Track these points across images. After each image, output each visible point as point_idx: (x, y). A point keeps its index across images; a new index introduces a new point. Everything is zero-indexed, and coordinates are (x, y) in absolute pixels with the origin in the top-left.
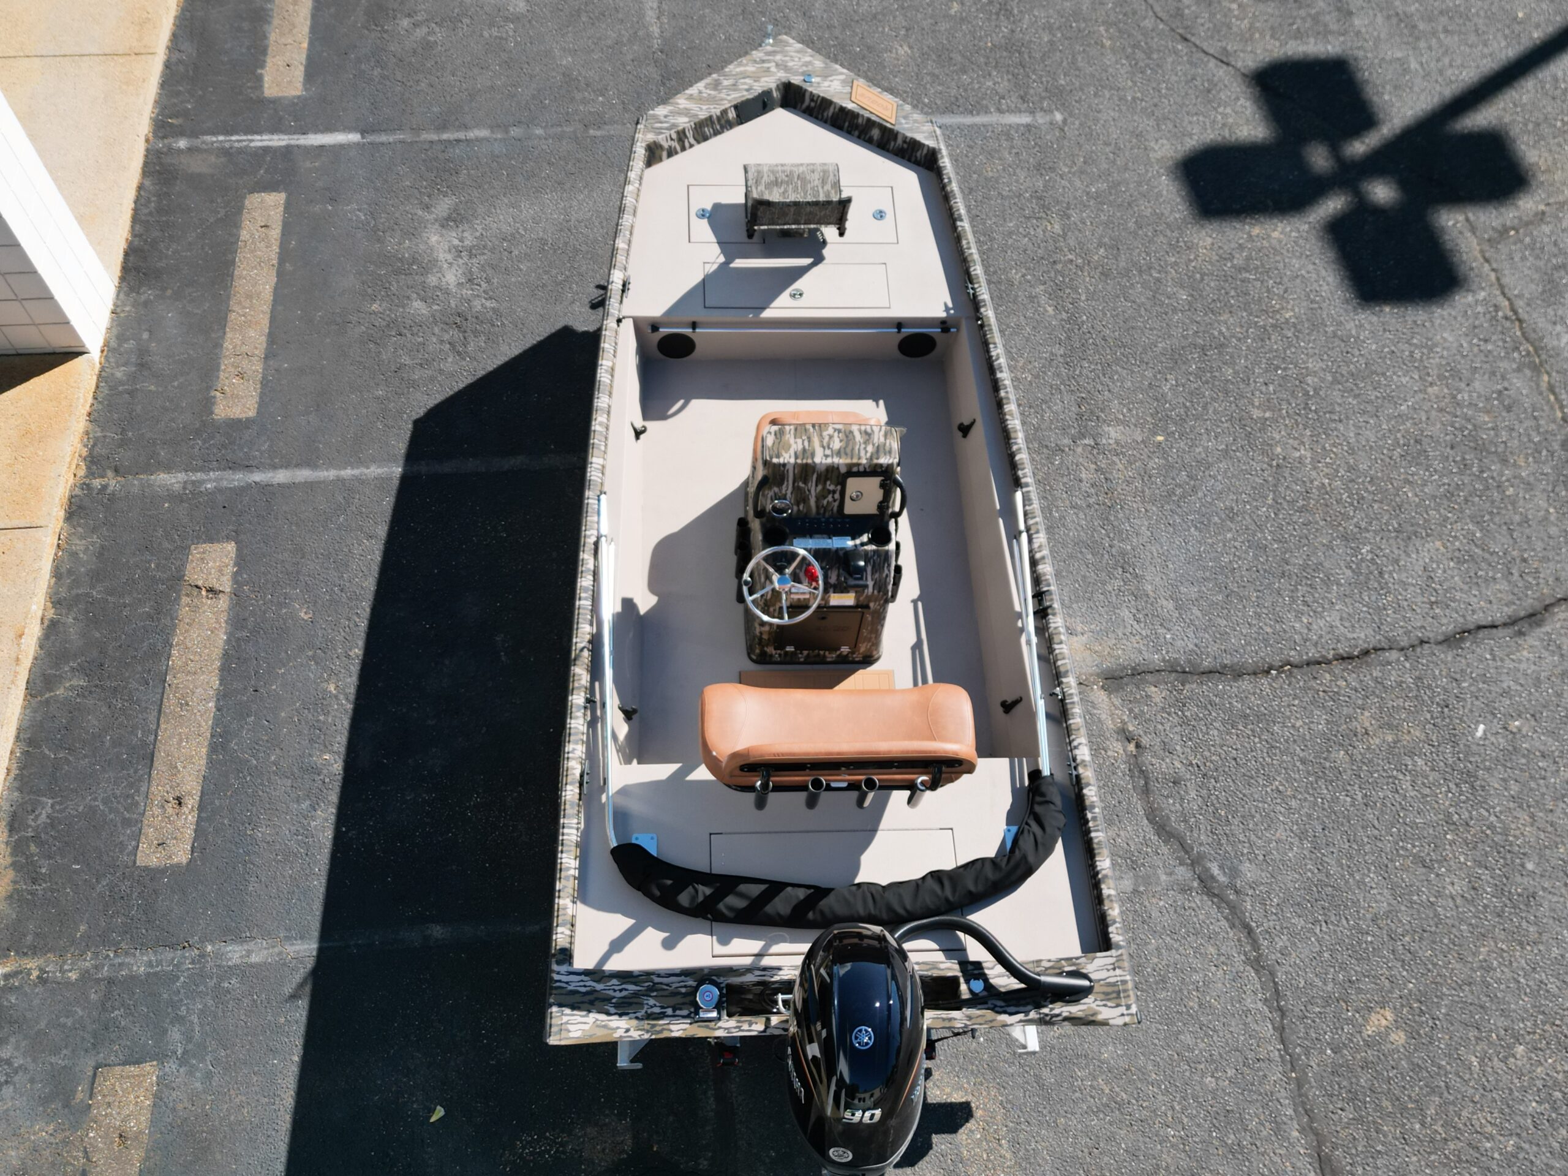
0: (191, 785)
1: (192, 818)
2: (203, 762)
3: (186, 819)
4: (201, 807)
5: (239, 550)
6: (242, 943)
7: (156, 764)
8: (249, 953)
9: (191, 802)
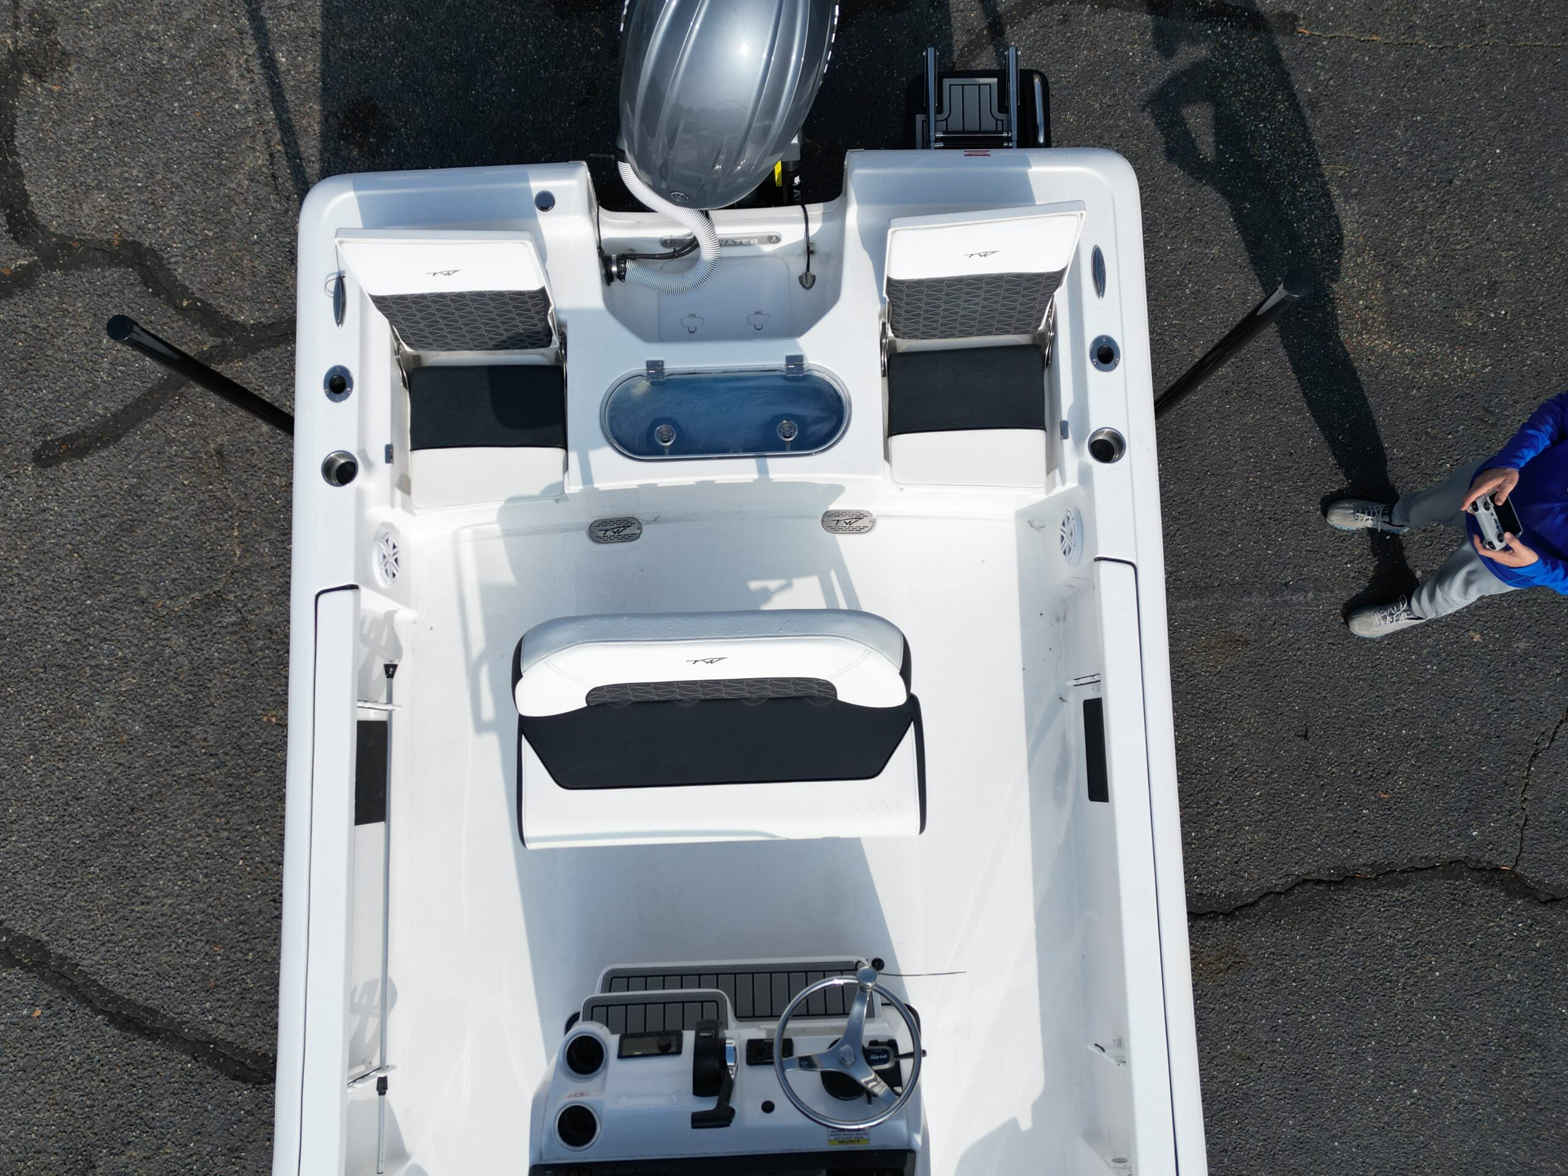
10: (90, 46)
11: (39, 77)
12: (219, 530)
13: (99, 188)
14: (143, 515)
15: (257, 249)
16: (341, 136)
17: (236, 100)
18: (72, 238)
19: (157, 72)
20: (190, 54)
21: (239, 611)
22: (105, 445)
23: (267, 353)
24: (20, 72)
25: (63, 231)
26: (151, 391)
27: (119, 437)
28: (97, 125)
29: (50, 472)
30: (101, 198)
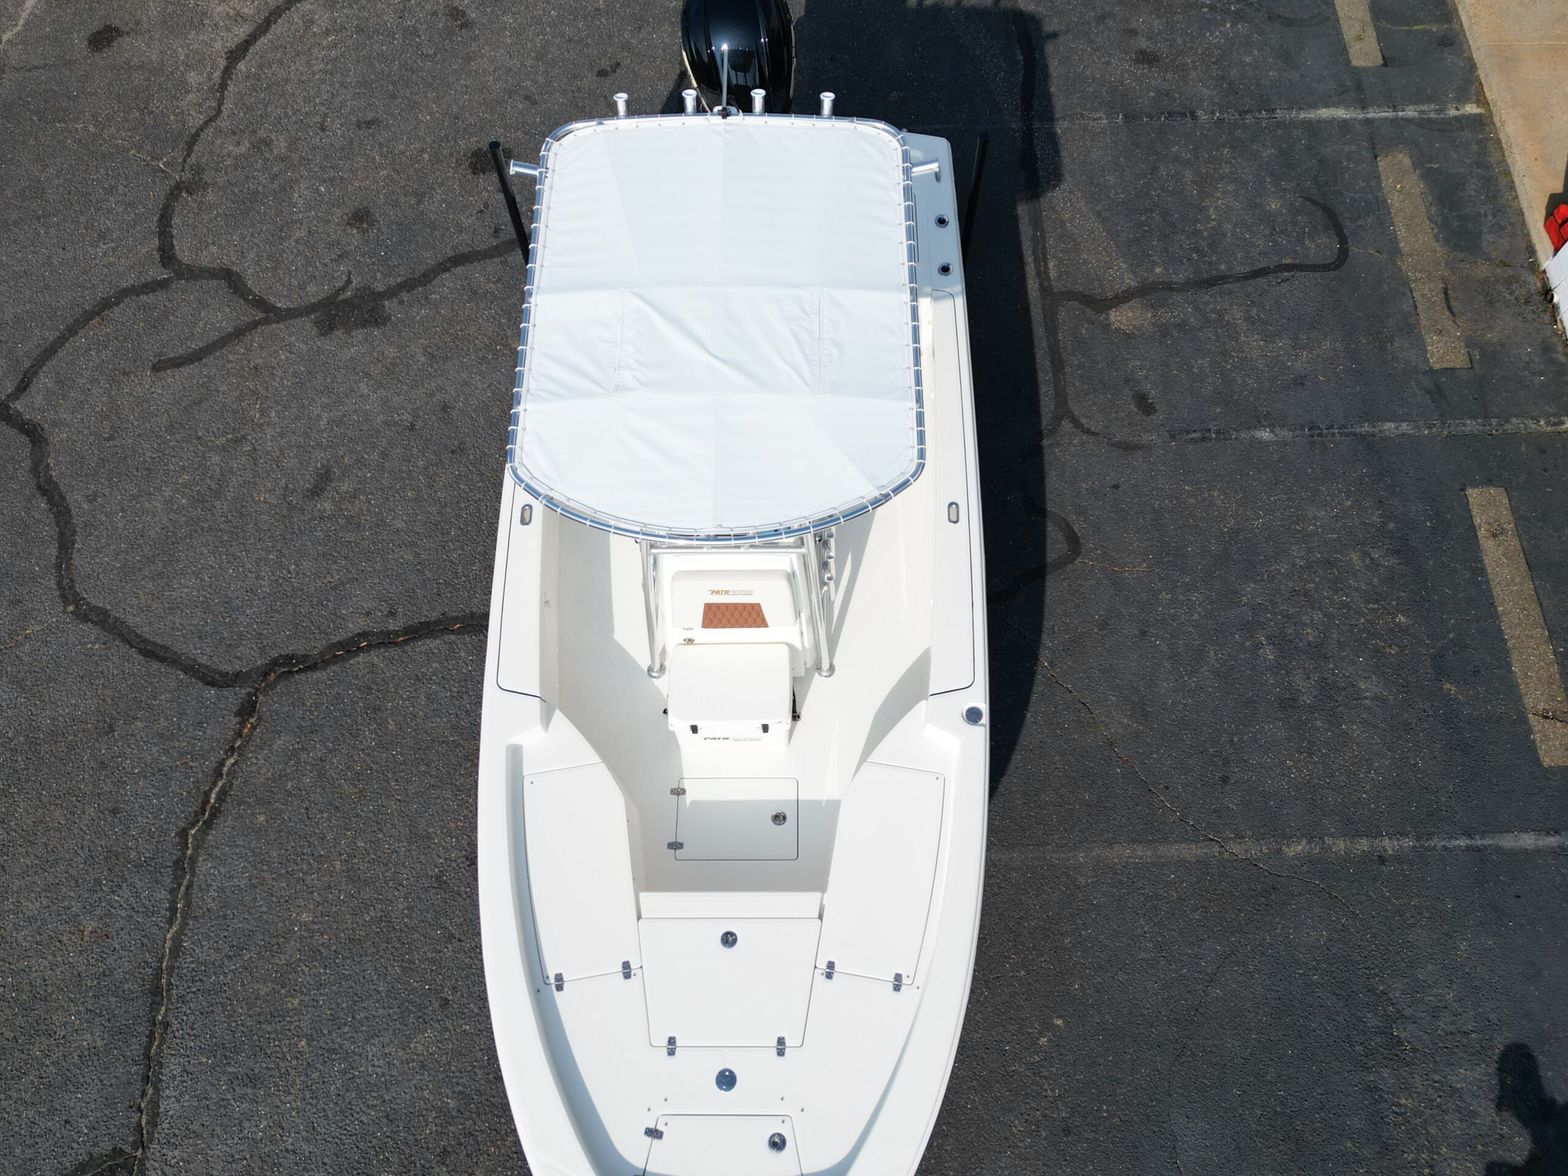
0: (1488, 545)
1: (1477, 521)
2: (1487, 562)
3: (1481, 520)
4: (1472, 528)
5: (1537, 761)
6: (1403, 434)
7: (1524, 561)
8: (1397, 428)
9: (1482, 533)
10: (221, 181)
11: (190, 193)
12: (249, 405)
13: (214, 243)
14: (208, 397)
15: (294, 274)
16: (348, 224)
17: (295, 207)
18: (194, 266)
19: (255, 193)
20: (275, 186)
21: (252, 444)
22: (193, 362)
23: (292, 322)
24: (181, 191)
25: (191, 263)
26: (222, 338)
27: (201, 359)
28: (217, 216)
29: (162, 374)
30: (214, 249)
